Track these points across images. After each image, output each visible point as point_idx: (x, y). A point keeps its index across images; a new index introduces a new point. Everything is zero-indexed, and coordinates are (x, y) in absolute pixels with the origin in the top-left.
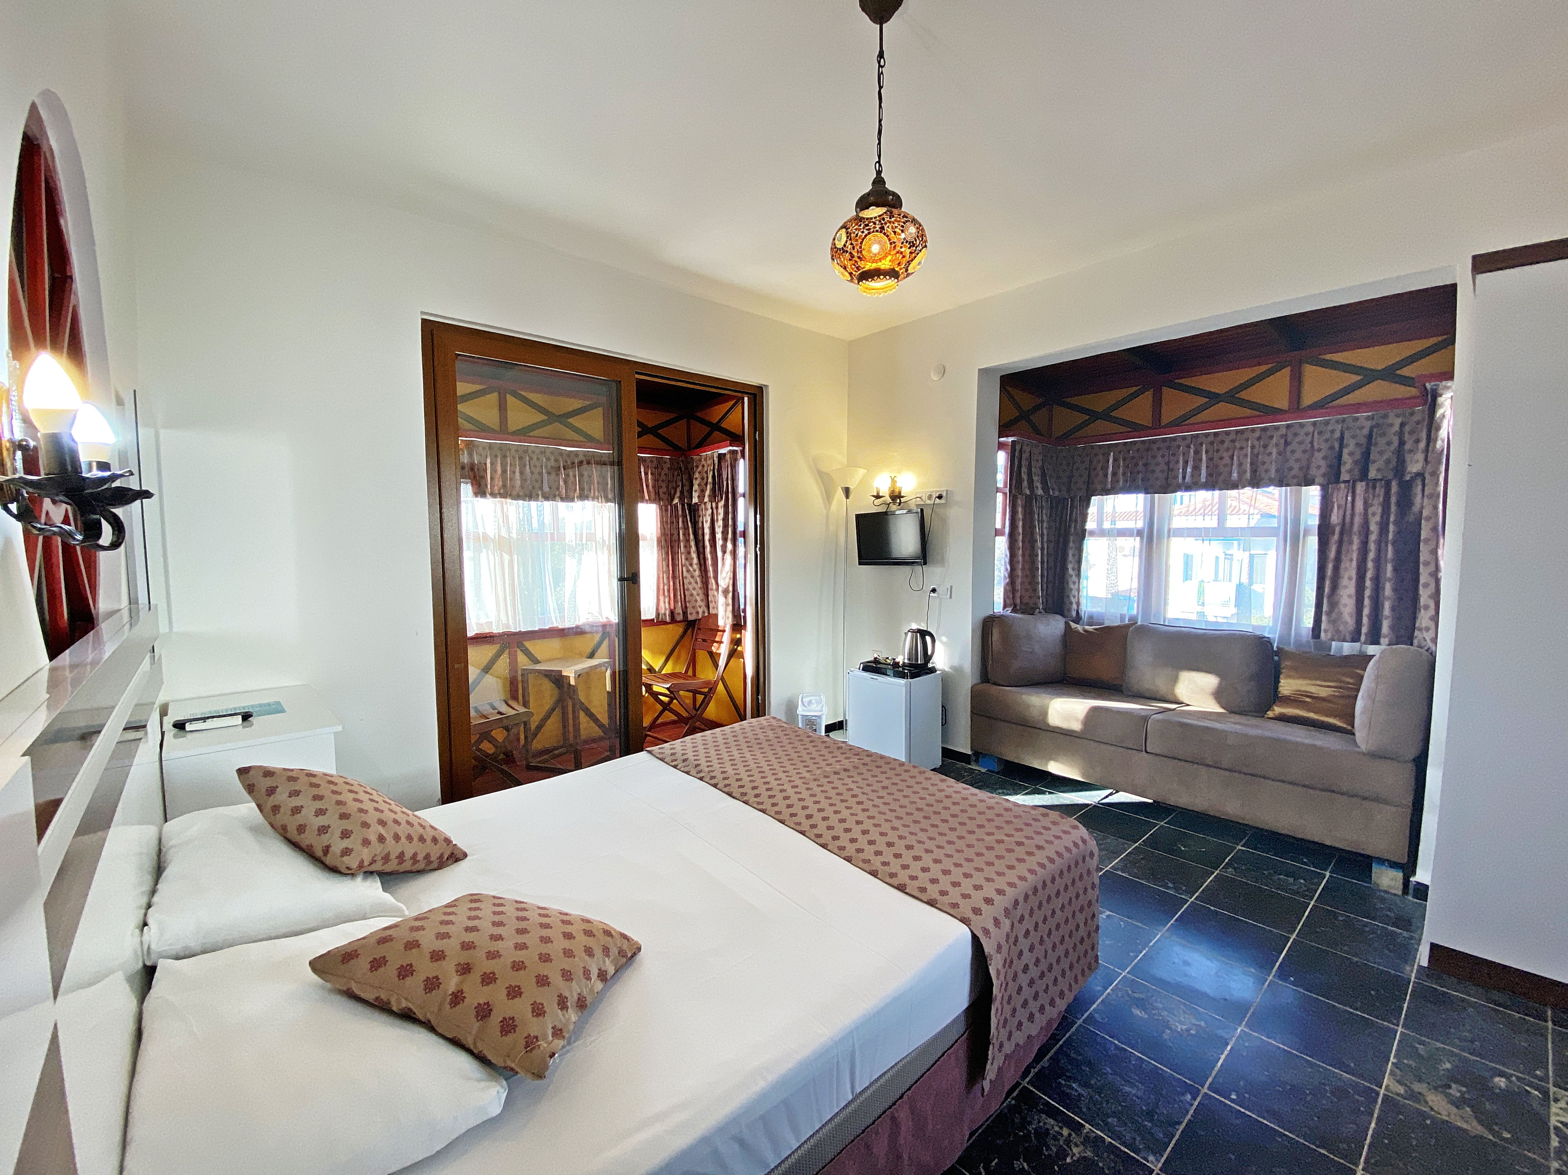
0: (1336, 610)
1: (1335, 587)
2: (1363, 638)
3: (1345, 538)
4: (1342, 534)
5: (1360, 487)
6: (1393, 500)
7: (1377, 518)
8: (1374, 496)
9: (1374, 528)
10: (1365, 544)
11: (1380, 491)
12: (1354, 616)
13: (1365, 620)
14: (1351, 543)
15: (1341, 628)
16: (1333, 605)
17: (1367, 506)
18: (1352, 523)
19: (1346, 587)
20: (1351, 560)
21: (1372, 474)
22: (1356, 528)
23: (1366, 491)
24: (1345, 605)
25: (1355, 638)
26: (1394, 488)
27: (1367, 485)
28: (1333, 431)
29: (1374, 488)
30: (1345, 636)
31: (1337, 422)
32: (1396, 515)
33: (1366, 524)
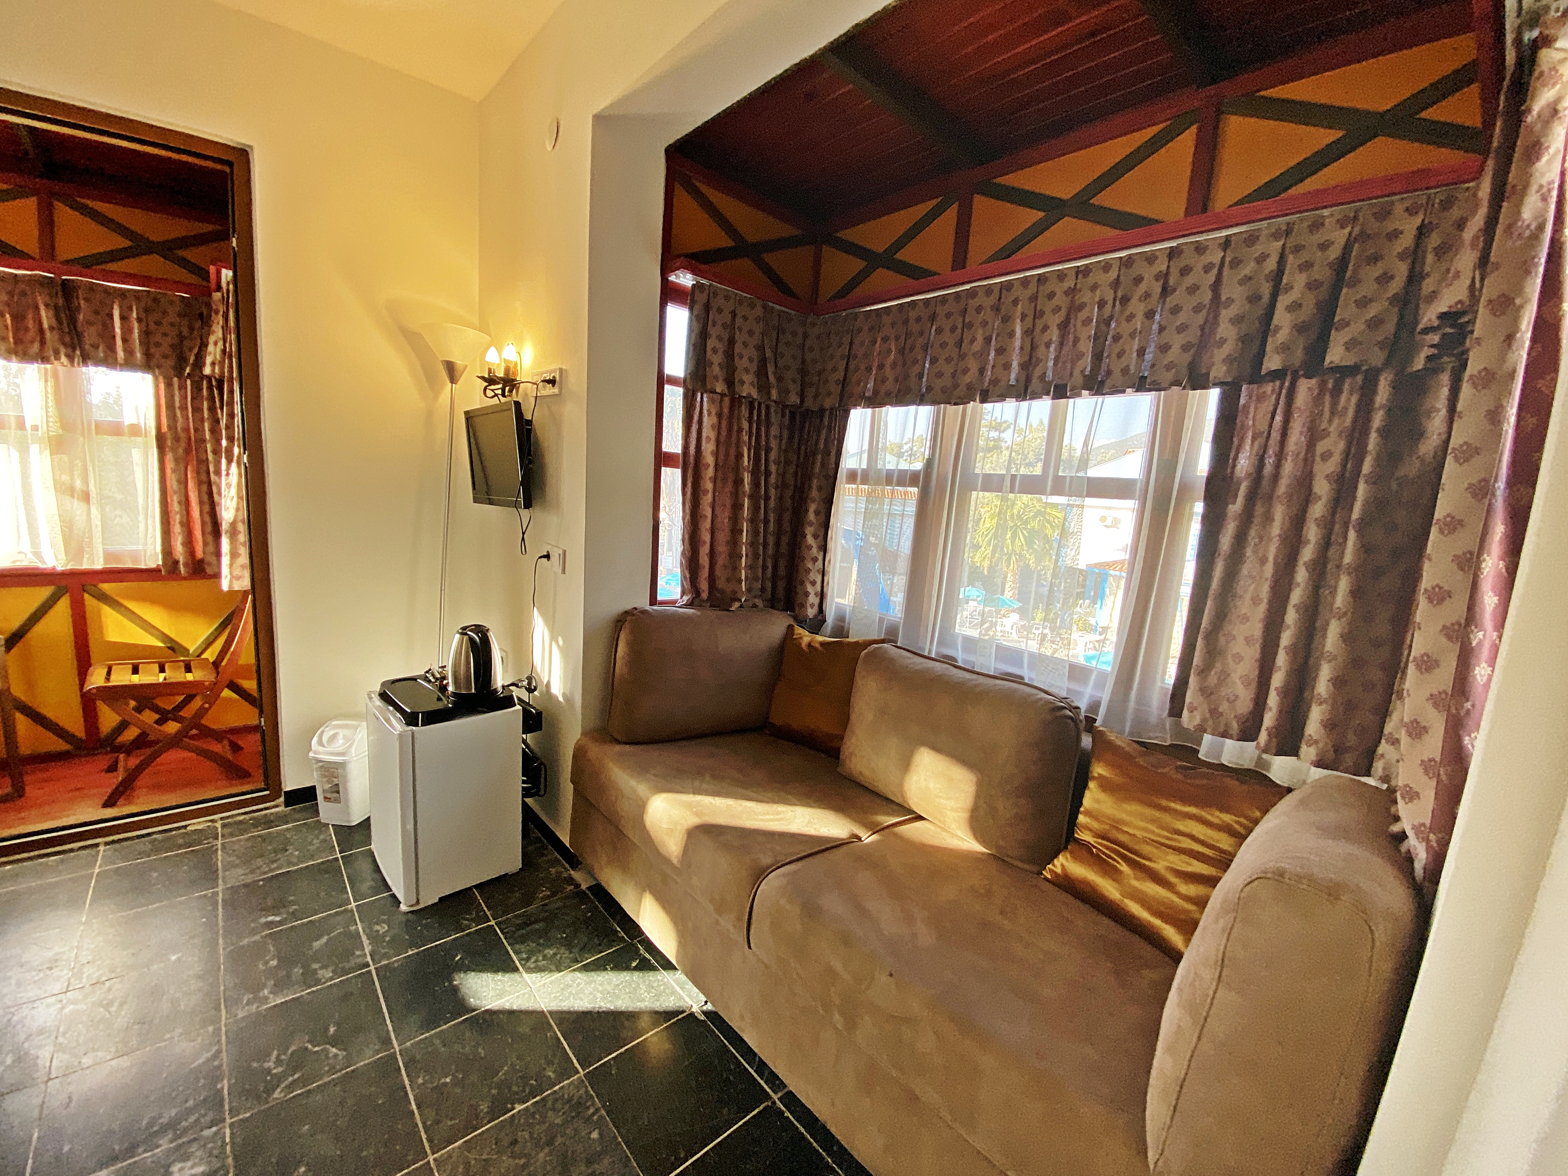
0: (1218, 666)
1: (1221, 617)
2: (1263, 737)
3: (1259, 509)
4: (1251, 498)
5: (1305, 388)
6: (1378, 419)
7: (1332, 466)
8: (1333, 413)
9: (1322, 487)
10: (1298, 522)
11: (1349, 401)
12: (1254, 685)
13: (1273, 700)
14: (1268, 518)
15: (1224, 707)
16: (1213, 653)
17: (1314, 435)
18: (1276, 477)
19: (1245, 619)
20: (1263, 561)
21: (1335, 355)
22: (1282, 487)
23: (1318, 400)
24: (1238, 658)
25: (1248, 733)
26: (1383, 393)
27: (1322, 386)
28: (1261, 259)
29: (1337, 392)
30: (1226, 725)
31: (1275, 236)
32: (1378, 458)
33: (1305, 482)
